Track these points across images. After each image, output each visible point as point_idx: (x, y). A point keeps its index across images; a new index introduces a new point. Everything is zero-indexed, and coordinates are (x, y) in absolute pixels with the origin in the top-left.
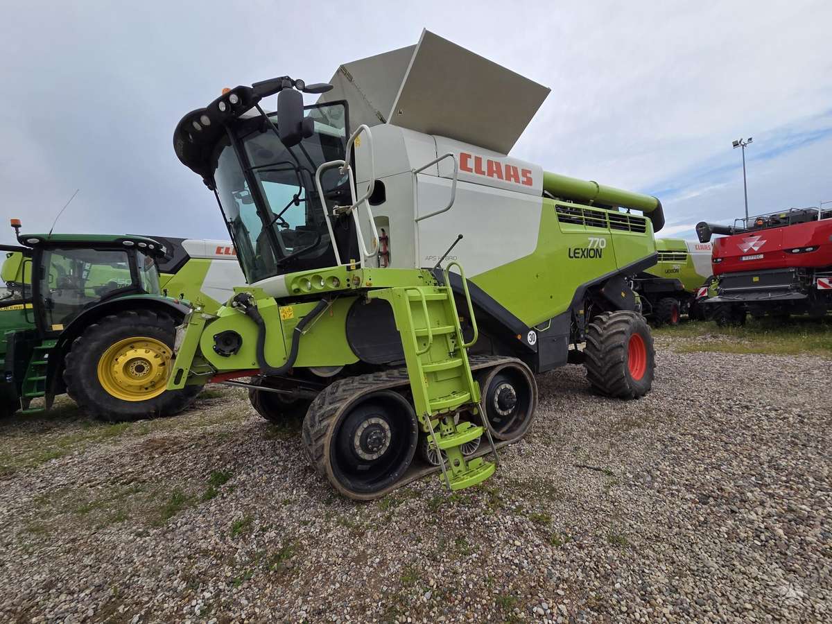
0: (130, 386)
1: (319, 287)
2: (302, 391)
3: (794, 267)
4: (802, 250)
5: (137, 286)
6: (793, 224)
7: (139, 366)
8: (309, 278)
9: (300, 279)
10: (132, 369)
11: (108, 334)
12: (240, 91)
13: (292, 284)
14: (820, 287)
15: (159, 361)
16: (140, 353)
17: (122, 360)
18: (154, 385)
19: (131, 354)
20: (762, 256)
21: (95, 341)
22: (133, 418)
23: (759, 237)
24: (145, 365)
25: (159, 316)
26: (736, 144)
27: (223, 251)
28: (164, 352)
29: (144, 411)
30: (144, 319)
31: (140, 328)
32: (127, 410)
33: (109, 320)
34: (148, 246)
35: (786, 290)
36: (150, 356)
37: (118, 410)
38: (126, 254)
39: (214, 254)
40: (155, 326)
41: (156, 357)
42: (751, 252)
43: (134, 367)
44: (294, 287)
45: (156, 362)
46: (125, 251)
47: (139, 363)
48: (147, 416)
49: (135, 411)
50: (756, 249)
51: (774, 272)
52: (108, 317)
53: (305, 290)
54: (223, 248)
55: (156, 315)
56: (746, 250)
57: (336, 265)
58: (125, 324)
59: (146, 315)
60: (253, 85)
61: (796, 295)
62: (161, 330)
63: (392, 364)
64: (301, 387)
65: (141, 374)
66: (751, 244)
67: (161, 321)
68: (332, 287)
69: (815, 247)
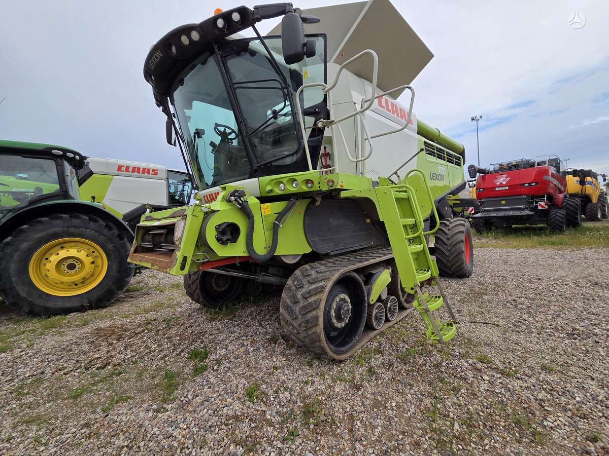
0: (62, 283)
1: (292, 189)
2: (264, 277)
3: (525, 195)
4: (530, 184)
5: (64, 192)
6: (524, 168)
7: (71, 265)
8: (285, 181)
9: (275, 181)
10: (64, 267)
11: (40, 235)
12: (242, 11)
13: (267, 185)
14: (540, 208)
15: (90, 259)
16: (72, 252)
17: (54, 259)
18: (84, 281)
19: (63, 254)
20: (507, 188)
21: (26, 241)
22: (66, 311)
23: (505, 176)
24: (76, 264)
25: (90, 219)
26: (473, 119)
27: (123, 169)
28: (93, 252)
29: (76, 304)
30: (76, 221)
31: (72, 230)
32: (60, 305)
33: (41, 222)
34: (74, 157)
35: (521, 209)
36: (81, 254)
37: (51, 305)
38: (54, 162)
39: (115, 171)
40: (86, 228)
41: (87, 256)
42: (501, 185)
43: (66, 265)
44: (269, 188)
45: (87, 261)
46: (53, 160)
47: (71, 261)
48: (81, 309)
49: (68, 305)
50: (504, 183)
51: (514, 198)
52: (40, 219)
53: (278, 191)
54: (123, 166)
55: (87, 218)
56: (498, 184)
57: (308, 170)
58: (57, 225)
59: (78, 218)
60: (256, 8)
61: (527, 212)
62: (93, 232)
63: (332, 254)
64: (264, 273)
65: (73, 272)
66: (501, 180)
67: (92, 224)
68: (305, 188)
69: (537, 183)
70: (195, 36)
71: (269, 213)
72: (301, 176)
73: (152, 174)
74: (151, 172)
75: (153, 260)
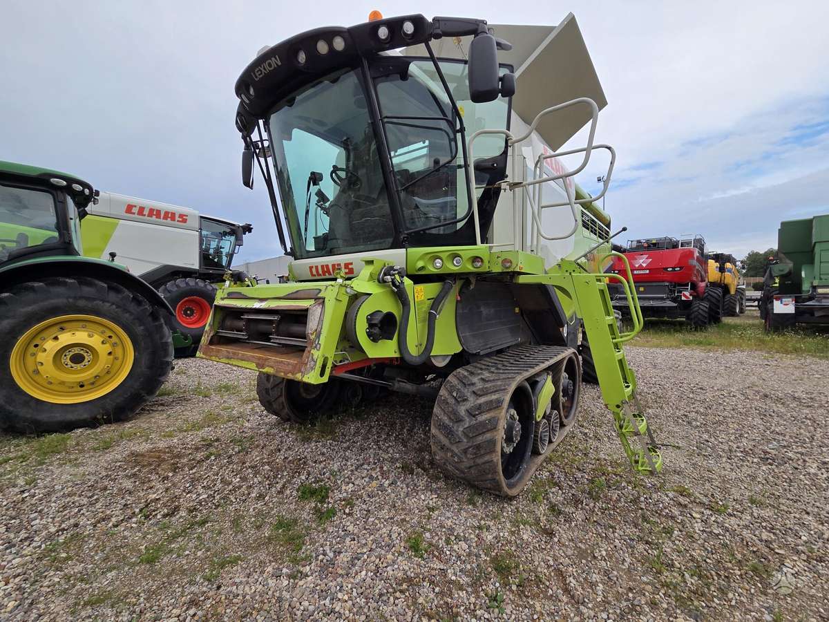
0: (62, 383)
3: (668, 282)
4: (673, 268)
5: (66, 246)
6: (667, 249)
7: (78, 356)
8: (444, 256)
9: (430, 256)
10: (66, 359)
11: (29, 309)
13: (418, 260)
14: (683, 298)
15: (108, 348)
16: (81, 336)
17: (51, 346)
18: (96, 382)
19: (66, 338)
20: (648, 272)
21: (8, 318)
22: (68, 427)
23: (646, 256)
24: (85, 354)
25: (110, 288)
26: (599, 180)
27: (135, 210)
28: (110, 337)
29: (86, 416)
30: (86, 290)
31: (81, 303)
32: (58, 416)
33: (33, 289)
34: (83, 190)
35: (662, 299)
36: (95, 341)
37: (44, 417)
38: (51, 196)
40: (104, 301)
41: (103, 343)
42: (641, 268)
43: (69, 357)
44: (420, 264)
45: (103, 350)
46: (51, 193)
47: (76, 351)
48: (92, 423)
49: (71, 417)
50: (644, 265)
51: (654, 284)
52: (30, 284)
54: (135, 206)
55: (106, 285)
56: (637, 266)
57: (475, 244)
58: (60, 294)
59: (90, 284)
61: (669, 304)
62: (114, 306)
65: (79, 366)
66: (642, 261)
67: (112, 296)
69: (681, 268)
70: (339, 44)
71: (423, 298)
72: (466, 251)
73: (178, 221)
74: (177, 218)
75: (259, 358)
